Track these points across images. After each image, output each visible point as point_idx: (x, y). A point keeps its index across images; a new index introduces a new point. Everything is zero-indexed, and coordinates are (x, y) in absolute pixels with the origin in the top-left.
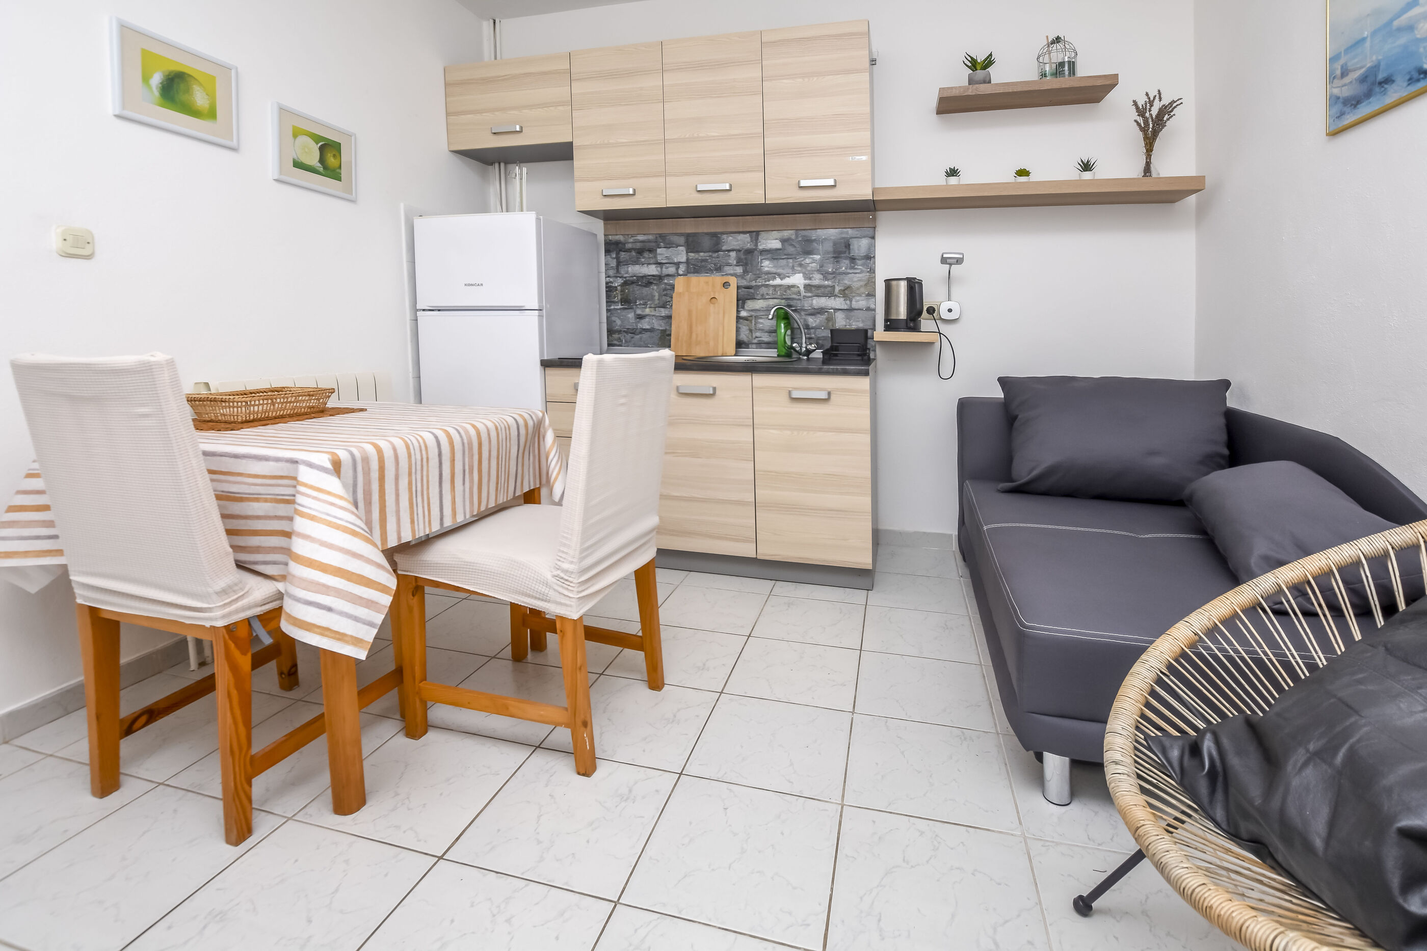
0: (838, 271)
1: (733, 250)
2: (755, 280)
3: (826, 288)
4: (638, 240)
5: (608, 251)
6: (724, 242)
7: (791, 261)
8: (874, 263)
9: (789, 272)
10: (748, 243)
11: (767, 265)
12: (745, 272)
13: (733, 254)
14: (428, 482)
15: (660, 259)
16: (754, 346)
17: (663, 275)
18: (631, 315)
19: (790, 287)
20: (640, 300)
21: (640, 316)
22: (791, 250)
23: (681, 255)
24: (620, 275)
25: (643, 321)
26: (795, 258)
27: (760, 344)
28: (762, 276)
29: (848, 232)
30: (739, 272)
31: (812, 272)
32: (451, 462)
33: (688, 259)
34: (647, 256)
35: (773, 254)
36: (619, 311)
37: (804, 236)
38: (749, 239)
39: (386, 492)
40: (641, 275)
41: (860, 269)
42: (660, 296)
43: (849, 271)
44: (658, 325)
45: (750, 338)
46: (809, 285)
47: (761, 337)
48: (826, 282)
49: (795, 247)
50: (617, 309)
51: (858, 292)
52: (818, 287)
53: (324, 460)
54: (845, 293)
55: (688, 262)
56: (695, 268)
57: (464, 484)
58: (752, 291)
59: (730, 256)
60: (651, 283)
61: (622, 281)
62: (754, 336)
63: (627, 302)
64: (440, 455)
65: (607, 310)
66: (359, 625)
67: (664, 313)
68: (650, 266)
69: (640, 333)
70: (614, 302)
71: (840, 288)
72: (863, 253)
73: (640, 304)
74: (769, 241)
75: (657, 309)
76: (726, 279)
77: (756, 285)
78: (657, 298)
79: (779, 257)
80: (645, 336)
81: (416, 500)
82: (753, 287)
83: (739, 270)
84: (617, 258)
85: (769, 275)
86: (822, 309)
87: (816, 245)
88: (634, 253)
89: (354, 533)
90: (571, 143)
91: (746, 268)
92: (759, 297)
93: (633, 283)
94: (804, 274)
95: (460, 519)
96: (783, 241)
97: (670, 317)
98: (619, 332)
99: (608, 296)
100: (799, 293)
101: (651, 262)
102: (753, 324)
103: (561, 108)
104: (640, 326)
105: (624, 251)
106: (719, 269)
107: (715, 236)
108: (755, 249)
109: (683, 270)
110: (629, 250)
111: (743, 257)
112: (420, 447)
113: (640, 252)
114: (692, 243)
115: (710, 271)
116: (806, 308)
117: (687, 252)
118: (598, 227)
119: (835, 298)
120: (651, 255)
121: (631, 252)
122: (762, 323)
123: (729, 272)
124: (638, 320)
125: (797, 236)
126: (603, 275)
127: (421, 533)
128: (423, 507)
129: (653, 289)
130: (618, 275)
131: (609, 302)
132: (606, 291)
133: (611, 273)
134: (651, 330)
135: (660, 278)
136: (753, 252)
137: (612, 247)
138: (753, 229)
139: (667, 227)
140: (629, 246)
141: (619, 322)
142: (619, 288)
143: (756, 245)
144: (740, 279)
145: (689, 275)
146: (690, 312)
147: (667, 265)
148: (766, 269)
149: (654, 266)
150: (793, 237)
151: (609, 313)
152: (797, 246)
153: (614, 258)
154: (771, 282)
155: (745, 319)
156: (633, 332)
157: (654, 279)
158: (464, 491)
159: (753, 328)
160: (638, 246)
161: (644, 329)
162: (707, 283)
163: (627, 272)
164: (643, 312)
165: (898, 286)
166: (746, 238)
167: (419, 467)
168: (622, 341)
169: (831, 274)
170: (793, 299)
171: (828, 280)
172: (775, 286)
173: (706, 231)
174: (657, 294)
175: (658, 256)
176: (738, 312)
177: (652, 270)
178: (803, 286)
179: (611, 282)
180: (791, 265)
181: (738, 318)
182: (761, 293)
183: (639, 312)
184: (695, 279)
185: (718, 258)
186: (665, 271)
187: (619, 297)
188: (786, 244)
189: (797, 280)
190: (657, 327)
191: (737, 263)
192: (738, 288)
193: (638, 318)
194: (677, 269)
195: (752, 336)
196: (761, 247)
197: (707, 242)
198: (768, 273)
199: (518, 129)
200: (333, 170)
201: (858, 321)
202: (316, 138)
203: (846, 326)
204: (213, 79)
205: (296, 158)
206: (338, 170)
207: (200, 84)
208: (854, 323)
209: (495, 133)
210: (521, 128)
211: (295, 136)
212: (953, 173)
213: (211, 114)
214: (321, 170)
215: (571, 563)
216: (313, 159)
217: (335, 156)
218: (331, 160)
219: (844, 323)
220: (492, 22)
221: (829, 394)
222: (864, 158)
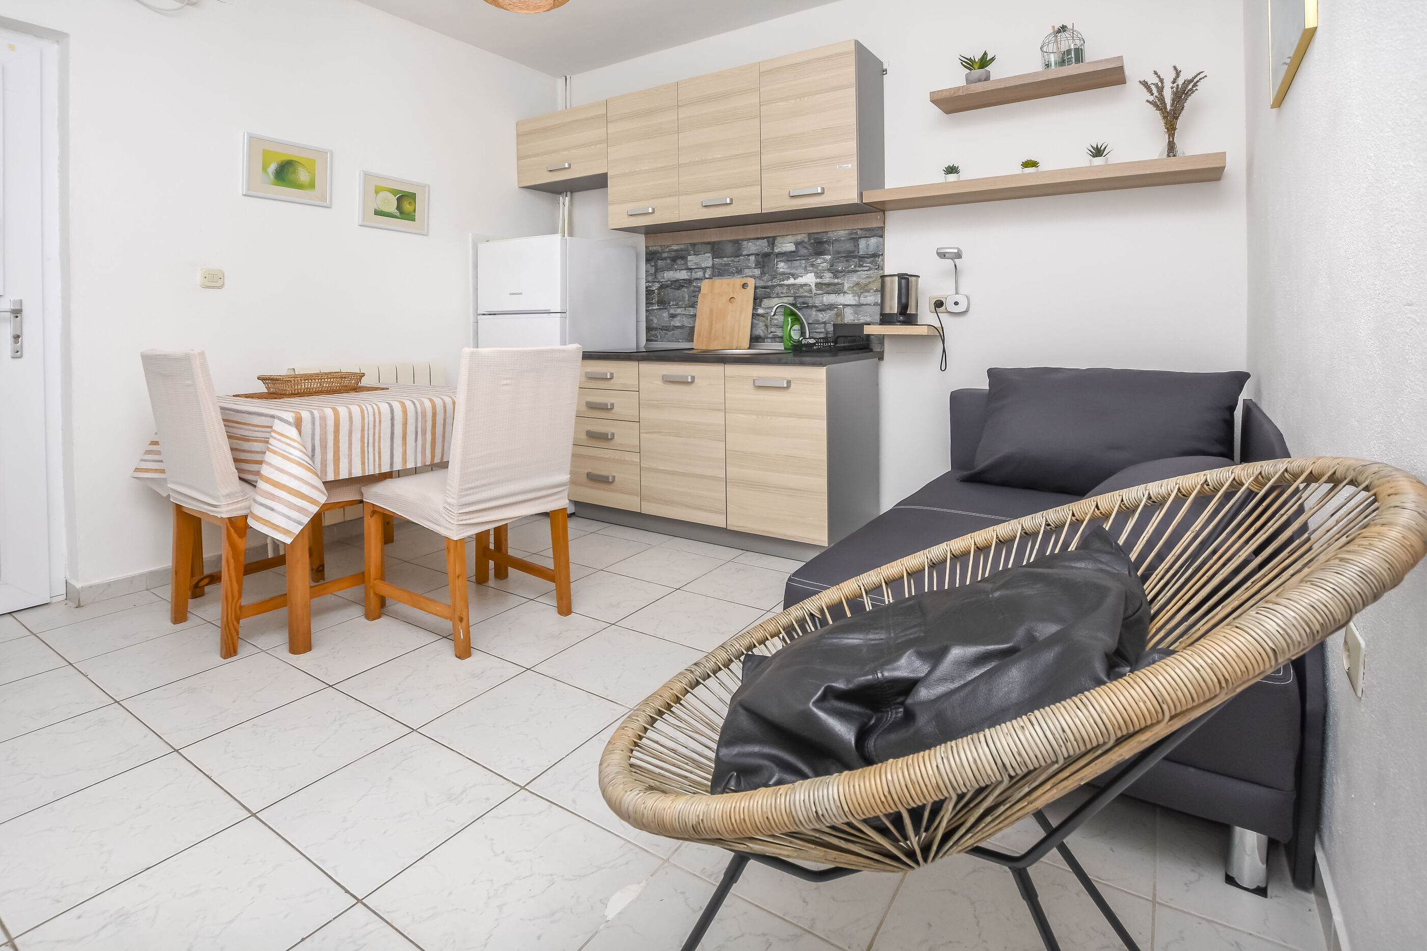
0: (847, 270)
1: (752, 255)
2: (771, 280)
3: (836, 286)
4: (673, 249)
5: (648, 260)
6: (744, 248)
7: (804, 262)
8: (883, 260)
9: (801, 272)
10: (765, 247)
11: (782, 267)
12: (763, 273)
13: (752, 258)
14: (380, 437)
15: (690, 265)
16: (769, 340)
17: (692, 279)
18: (665, 315)
19: (802, 286)
20: (673, 301)
21: (673, 315)
22: (803, 251)
23: (707, 260)
24: (657, 281)
25: (675, 319)
26: (808, 259)
27: (775, 338)
28: (777, 276)
29: (857, 232)
30: (757, 273)
31: (823, 271)
32: (403, 425)
33: (713, 264)
34: (680, 263)
35: (789, 257)
36: (656, 311)
37: (816, 238)
38: (766, 244)
39: (340, 441)
40: (674, 279)
41: (868, 266)
42: (689, 297)
43: (858, 269)
44: (687, 322)
45: (766, 333)
46: (820, 283)
47: (775, 332)
48: (836, 280)
49: (808, 249)
50: (654, 309)
51: (866, 288)
52: (828, 285)
53: (290, 416)
54: (853, 290)
55: (713, 267)
56: (719, 272)
57: (416, 441)
58: (768, 290)
59: (749, 259)
60: (683, 286)
61: (659, 286)
62: (769, 331)
63: (662, 303)
64: (392, 419)
65: (646, 310)
66: (291, 522)
67: (692, 311)
68: (682, 272)
69: (673, 330)
70: (652, 304)
71: (849, 285)
72: (871, 252)
73: (673, 305)
74: (784, 245)
75: (687, 308)
76: (745, 280)
77: (772, 285)
78: (687, 299)
79: (793, 259)
80: (677, 332)
81: (368, 449)
82: (769, 287)
83: (757, 272)
84: (655, 266)
85: (784, 276)
86: (832, 305)
87: (827, 246)
88: (669, 261)
89: (299, 464)
90: (606, 174)
91: (763, 270)
92: (775, 295)
93: (667, 286)
94: (815, 273)
96: (797, 244)
97: (695, 316)
98: (656, 329)
99: (647, 299)
100: (811, 290)
101: (683, 268)
102: (769, 320)
103: (599, 146)
104: (672, 323)
105: (661, 260)
106: (739, 272)
107: (737, 243)
108: (772, 253)
109: (709, 274)
110: (665, 259)
111: (761, 260)
112: (374, 412)
113: (674, 260)
114: (716, 249)
115: (732, 274)
116: (817, 305)
117: (713, 258)
118: (640, 241)
119: (844, 295)
120: (683, 262)
121: (666, 260)
122: (777, 319)
123: (748, 274)
124: (671, 318)
125: (809, 239)
126: (644, 281)
127: (371, 470)
128: (374, 454)
129: (684, 291)
130: (656, 280)
131: (649, 303)
132: (646, 294)
133: (650, 278)
134: (682, 327)
135: (689, 281)
136: (770, 255)
137: (651, 257)
138: (770, 235)
139: (698, 237)
140: (665, 255)
141: (655, 321)
142: (656, 291)
143: (773, 249)
144: (757, 280)
145: (714, 278)
146: (711, 311)
147: (696, 270)
148: (781, 270)
149: (685, 271)
150: (806, 240)
151: (648, 313)
152: (809, 248)
153: (652, 266)
154: (785, 282)
155: (762, 315)
156: (666, 329)
157: (685, 283)
158: (416, 446)
159: (769, 324)
160: (673, 254)
161: (676, 326)
162: (729, 284)
163: (663, 278)
164: (675, 311)
166: (764, 243)
167: (371, 426)
168: (657, 337)
169: (841, 272)
170: (805, 297)
171: (838, 278)
172: (788, 286)
173: (729, 239)
174: (687, 296)
175: (689, 263)
176: (754, 309)
177: (683, 275)
178: (814, 285)
179: (650, 287)
180: (804, 265)
181: (755, 315)
182: (777, 292)
183: (672, 311)
184: (718, 281)
185: (739, 262)
186: (695, 276)
187: (656, 299)
188: (800, 247)
189: (809, 279)
190: (686, 324)
191: (755, 265)
192: (756, 288)
193: (671, 317)
194: (704, 273)
195: (767, 331)
196: (777, 250)
197: (729, 249)
198: (783, 274)
199: (567, 166)
200: (409, 214)
201: (866, 316)
202: (394, 192)
203: (854, 320)
204: (313, 162)
205: (377, 208)
206: (413, 214)
207: (303, 166)
208: (862, 318)
209: (551, 171)
210: (570, 165)
211: (377, 192)
212: (952, 170)
213: (312, 185)
214: (398, 214)
215: (453, 498)
216: (392, 207)
217: (410, 203)
218: (407, 207)
219: (852, 318)
220: (564, 78)
221: (789, 382)
222: (850, 166)
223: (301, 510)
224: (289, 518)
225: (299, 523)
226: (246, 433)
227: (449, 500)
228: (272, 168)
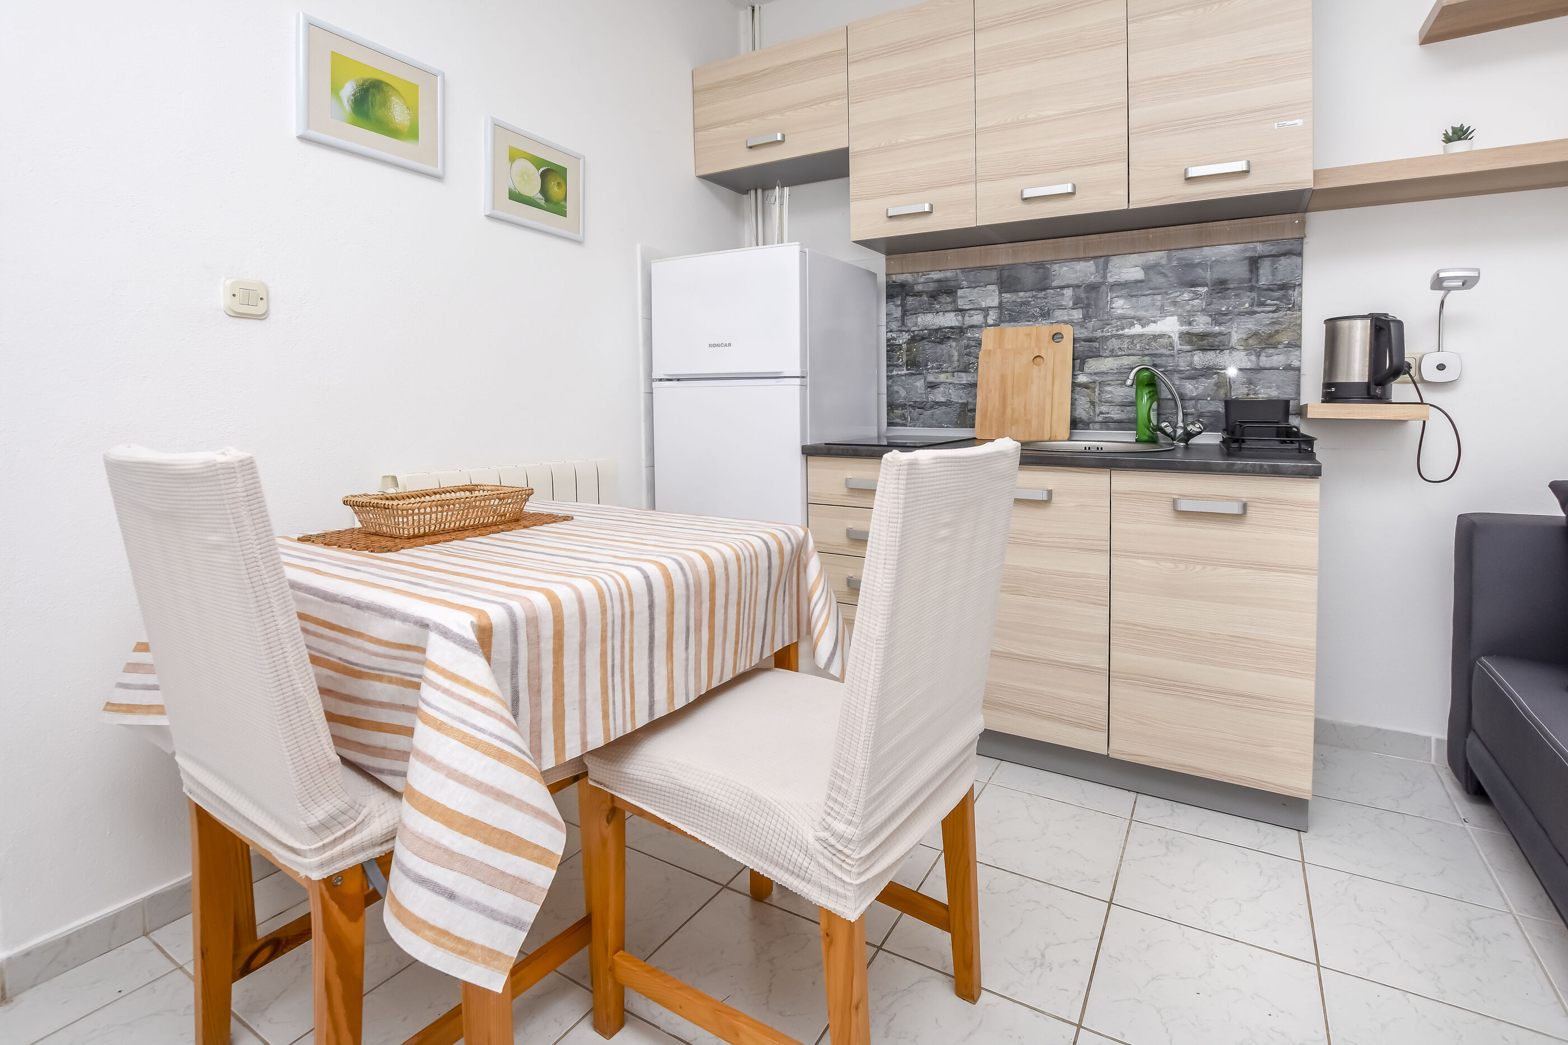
0: (1236, 310)
1: (1068, 286)
2: (1102, 328)
3: (1216, 337)
4: (932, 278)
5: (890, 297)
6: (1054, 275)
7: (1159, 297)
8: (1301, 294)
9: (1155, 314)
10: (1092, 274)
11: (1120, 306)
12: (1086, 317)
13: (1068, 292)
14: (632, 649)
15: (961, 303)
16: (1097, 426)
17: (965, 326)
18: (920, 383)
19: (1155, 337)
20: (933, 362)
21: (932, 385)
22: (1159, 280)
23: (991, 297)
24: (906, 329)
25: (936, 391)
26: (1166, 293)
27: (1108, 424)
28: (1112, 322)
29: (1255, 247)
30: (1076, 317)
31: (1192, 313)
32: (668, 615)
33: (1000, 303)
34: (943, 301)
35: (1130, 289)
36: (904, 378)
37: (1183, 259)
38: (1093, 269)
39: (565, 671)
40: (934, 327)
41: (1275, 305)
42: (960, 355)
43: (1256, 309)
44: (957, 396)
45: (1092, 414)
46: (1188, 333)
47: (1108, 413)
48: (1217, 328)
49: (1166, 276)
50: (902, 375)
51: (1271, 341)
52: (1203, 336)
53: (466, 625)
54: (1248, 344)
55: (1001, 307)
56: (1009, 315)
57: (687, 648)
58: (1096, 344)
59: (1063, 294)
60: (949, 338)
61: (909, 337)
62: (1097, 412)
63: (914, 364)
64: (651, 606)
65: (887, 376)
66: (498, 926)
67: (965, 379)
68: (947, 315)
69: (932, 407)
70: (897, 366)
71: (1241, 336)
72: (1281, 280)
73: (932, 368)
74: (1124, 270)
75: (956, 374)
76: (1056, 328)
77: (1102, 336)
78: (956, 358)
79: (1139, 293)
80: (938, 412)
81: (613, 681)
82: (1097, 339)
83: (1077, 315)
84: (903, 305)
85: (1124, 321)
86: (1209, 368)
87: (1201, 271)
88: (925, 298)
89: (501, 756)
90: (845, 152)
91: (1088, 311)
92: (1107, 353)
93: (923, 338)
94: (1180, 316)
95: (679, 703)
96: (1147, 268)
97: (974, 385)
98: (903, 406)
99: (889, 358)
100: (1171, 345)
101: (949, 309)
102: (1097, 393)
103: (834, 103)
104: (931, 397)
105: (912, 296)
106: (1046, 314)
107: (1042, 267)
108: (1103, 283)
109: (994, 318)
110: (919, 294)
111: (1083, 295)
112: (621, 594)
113: (934, 296)
114: (1007, 282)
115: (1032, 318)
116: (1182, 369)
117: (1000, 293)
118: (878, 263)
119: (1230, 353)
120: (949, 300)
121: (921, 296)
122: (1111, 392)
123: (1061, 319)
124: (929, 389)
125: (1170, 260)
126: (884, 329)
127: (617, 732)
128: (623, 691)
129: (951, 346)
130: (904, 328)
131: (890, 366)
132: (887, 351)
133: (894, 326)
134: (948, 404)
135: (961, 330)
136: (1099, 287)
137: (896, 291)
138: (1100, 254)
139: (974, 257)
140: (919, 288)
141: (903, 393)
142: (904, 346)
143: (1105, 277)
144: (1078, 327)
145: (1002, 324)
146: (1003, 378)
147: (972, 312)
148: (1119, 311)
149: (953, 314)
150: (1164, 261)
151: (891, 381)
152: (1170, 274)
153: (898, 306)
154: (1127, 331)
155: (1085, 386)
156: (922, 406)
157: (953, 332)
158: (687, 659)
159: (1097, 400)
160: (932, 286)
161: (937, 402)
162: (1029, 335)
163: (916, 325)
164: (936, 378)
165: (1350, 328)
166: (1089, 267)
167: (618, 628)
168: (906, 419)
169: (1225, 315)
170: (1161, 355)
171: (1220, 324)
172: (1132, 337)
173: (1028, 260)
174: (956, 354)
175: (959, 300)
176: (1074, 376)
177: (949, 320)
178: (1177, 335)
179: (894, 339)
180: (1159, 303)
181: (1074, 385)
182: (1111, 347)
183: (931, 378)
184: (1009, 330)
185: (1044, 298)
186: (969, 321)
187: (905, 359)
188: (1151, 273)
189: (1170, 326)
190: (954, 399)
191: (1074, 304)
192: (1075, 340)
193: (929, 387)
194: (986, 317)
195: (1094, 411)
196: (1111, 280)
197: (1029, 276)
198: (1122, 317)
199: (779, 138)
200: (557, 203)
201: (1270, 387)
202: (537, 162)
203: (1248, 395)
204: (415, 88)
205: (513, 188)
206: (562, 203)
207: (400, 95)
208: (1262, 391)
209: (751, 147)
210: (783, 136)
211: (512, 160)
212: (1460, 134)
213: (412, 133)
214: (543, 202)
215: (850, 823)
216: (533, 189)
217: (559, 184)
218: (554, 190)
219: (1246, 391)
220: (750, 9)
221: (1245, 506)
222: (1299, 122)
223: (517, 885)
224: (493, 914)
225: (516, 924)
226: (353, 656)
227: (840, 827)
228: (348, 90)
